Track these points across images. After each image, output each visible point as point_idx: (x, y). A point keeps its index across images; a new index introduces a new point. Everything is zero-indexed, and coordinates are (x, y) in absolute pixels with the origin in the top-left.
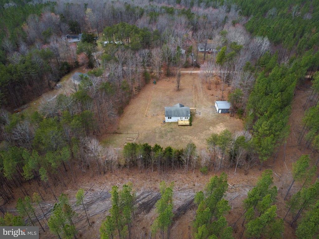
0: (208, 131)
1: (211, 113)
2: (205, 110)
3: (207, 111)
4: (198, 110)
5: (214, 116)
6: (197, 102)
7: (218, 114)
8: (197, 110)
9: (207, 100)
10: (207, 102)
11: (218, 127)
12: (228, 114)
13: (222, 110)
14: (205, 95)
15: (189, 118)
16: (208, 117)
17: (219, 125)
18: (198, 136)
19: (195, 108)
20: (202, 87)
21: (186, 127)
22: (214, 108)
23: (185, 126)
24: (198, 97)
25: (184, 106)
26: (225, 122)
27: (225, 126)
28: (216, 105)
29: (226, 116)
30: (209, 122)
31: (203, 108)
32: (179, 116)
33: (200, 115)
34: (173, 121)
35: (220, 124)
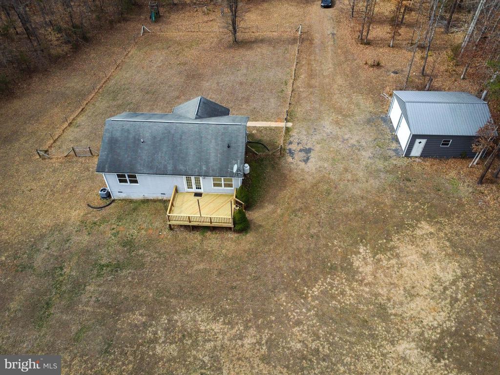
0: (339, 280)
1: (366, 154)
2: (336, 138)
3: (344, 141)
4: (300, 137)
5: (382, 175)
6: (304, 95)
7: (407, 161)
8: (294, 133)
9: (352, 86)
10: (349, 96)
11: (410, 254)
12: (458, 163)
13: (431, 139)
14: (345, 66)
15: (237, 182)
16: (349, 176)
17: (413, 240)
18: (269, 325)
19: (290, 125)
20: (333, 34)
21: (213, 241)
22: (384, 126)
23: (208, 234)
24: (311, 75)
25: (225, 112)
26: (448, 214)
27: (453, 245)
28: (395, 113)
29: (453, 174)
30: (350, 208)
31: (328, 126)
32: (176, 173)
33: (306, 160)
34: (151, 196)
35: (419, 232)
